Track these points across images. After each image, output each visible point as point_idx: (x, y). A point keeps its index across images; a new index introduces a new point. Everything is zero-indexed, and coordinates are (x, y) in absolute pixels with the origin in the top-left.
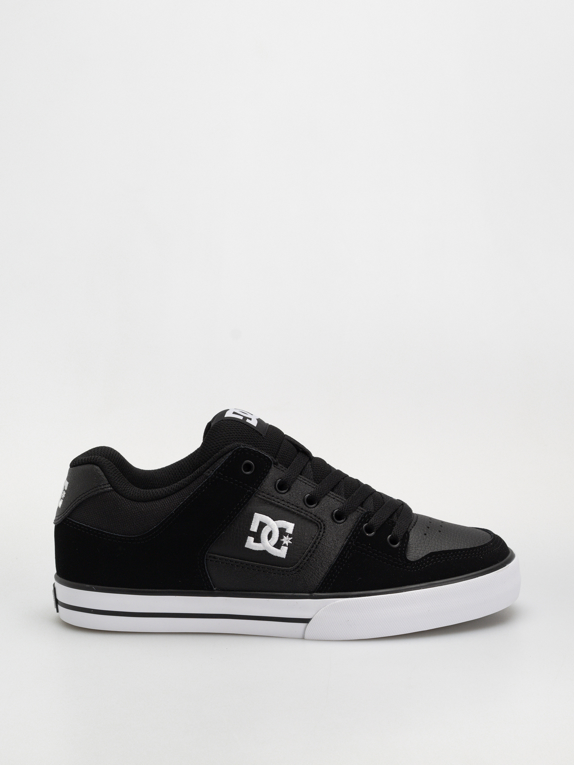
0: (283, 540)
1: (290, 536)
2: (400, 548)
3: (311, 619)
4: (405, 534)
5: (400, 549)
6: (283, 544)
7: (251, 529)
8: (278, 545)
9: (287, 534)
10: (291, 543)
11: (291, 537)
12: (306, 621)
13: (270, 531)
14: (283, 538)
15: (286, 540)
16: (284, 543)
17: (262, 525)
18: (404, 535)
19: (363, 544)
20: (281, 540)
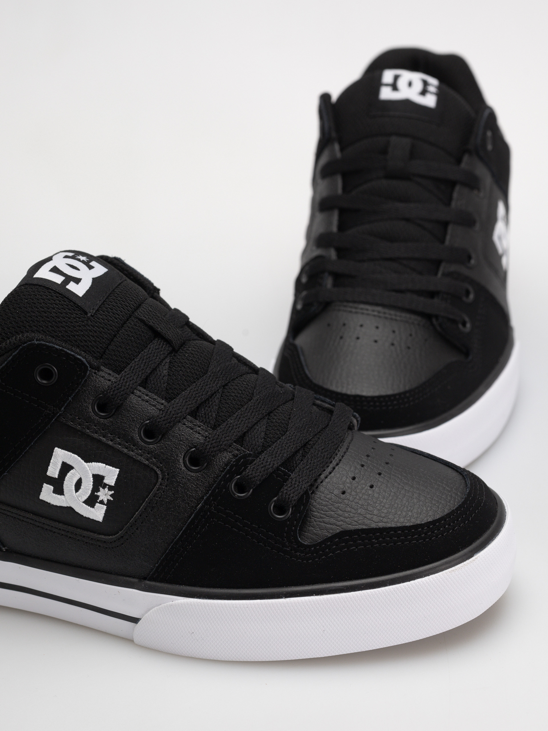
0: (99, 494)
1: (111, 488)
2: (289, 521)
3: (139, 619)
4: (302, 496)
5: (288, 523)
6: (98, 501)
7: (49, 473)
8: (91, 501)
9: (106, 485)
10: (112, 499)
11: (111, 491)
12: (135, 620)
13: (78, 479)
14: (99, 491)
15: (104, 495)
16: (100, 499)
17: (66, 468)
18: (301, 499)
19: (227, 511)
20: (96, 493)
